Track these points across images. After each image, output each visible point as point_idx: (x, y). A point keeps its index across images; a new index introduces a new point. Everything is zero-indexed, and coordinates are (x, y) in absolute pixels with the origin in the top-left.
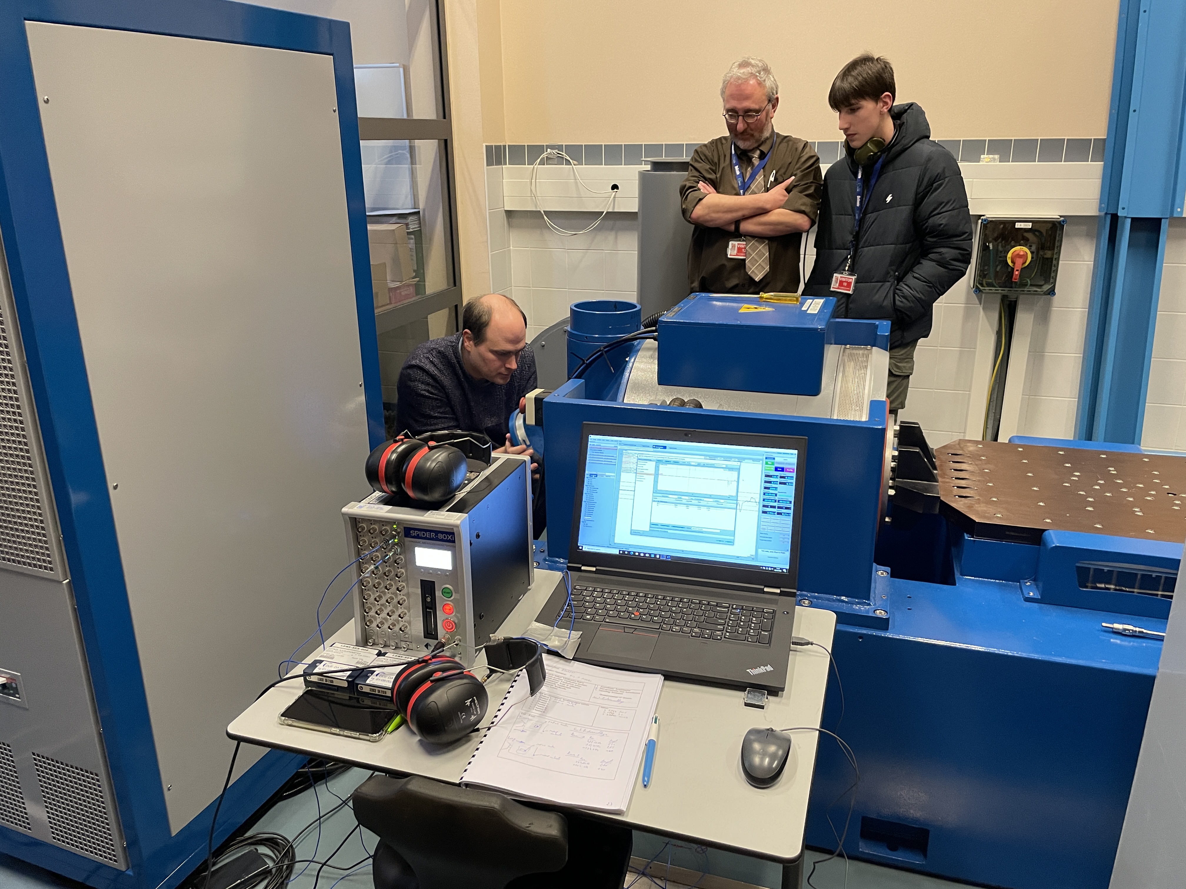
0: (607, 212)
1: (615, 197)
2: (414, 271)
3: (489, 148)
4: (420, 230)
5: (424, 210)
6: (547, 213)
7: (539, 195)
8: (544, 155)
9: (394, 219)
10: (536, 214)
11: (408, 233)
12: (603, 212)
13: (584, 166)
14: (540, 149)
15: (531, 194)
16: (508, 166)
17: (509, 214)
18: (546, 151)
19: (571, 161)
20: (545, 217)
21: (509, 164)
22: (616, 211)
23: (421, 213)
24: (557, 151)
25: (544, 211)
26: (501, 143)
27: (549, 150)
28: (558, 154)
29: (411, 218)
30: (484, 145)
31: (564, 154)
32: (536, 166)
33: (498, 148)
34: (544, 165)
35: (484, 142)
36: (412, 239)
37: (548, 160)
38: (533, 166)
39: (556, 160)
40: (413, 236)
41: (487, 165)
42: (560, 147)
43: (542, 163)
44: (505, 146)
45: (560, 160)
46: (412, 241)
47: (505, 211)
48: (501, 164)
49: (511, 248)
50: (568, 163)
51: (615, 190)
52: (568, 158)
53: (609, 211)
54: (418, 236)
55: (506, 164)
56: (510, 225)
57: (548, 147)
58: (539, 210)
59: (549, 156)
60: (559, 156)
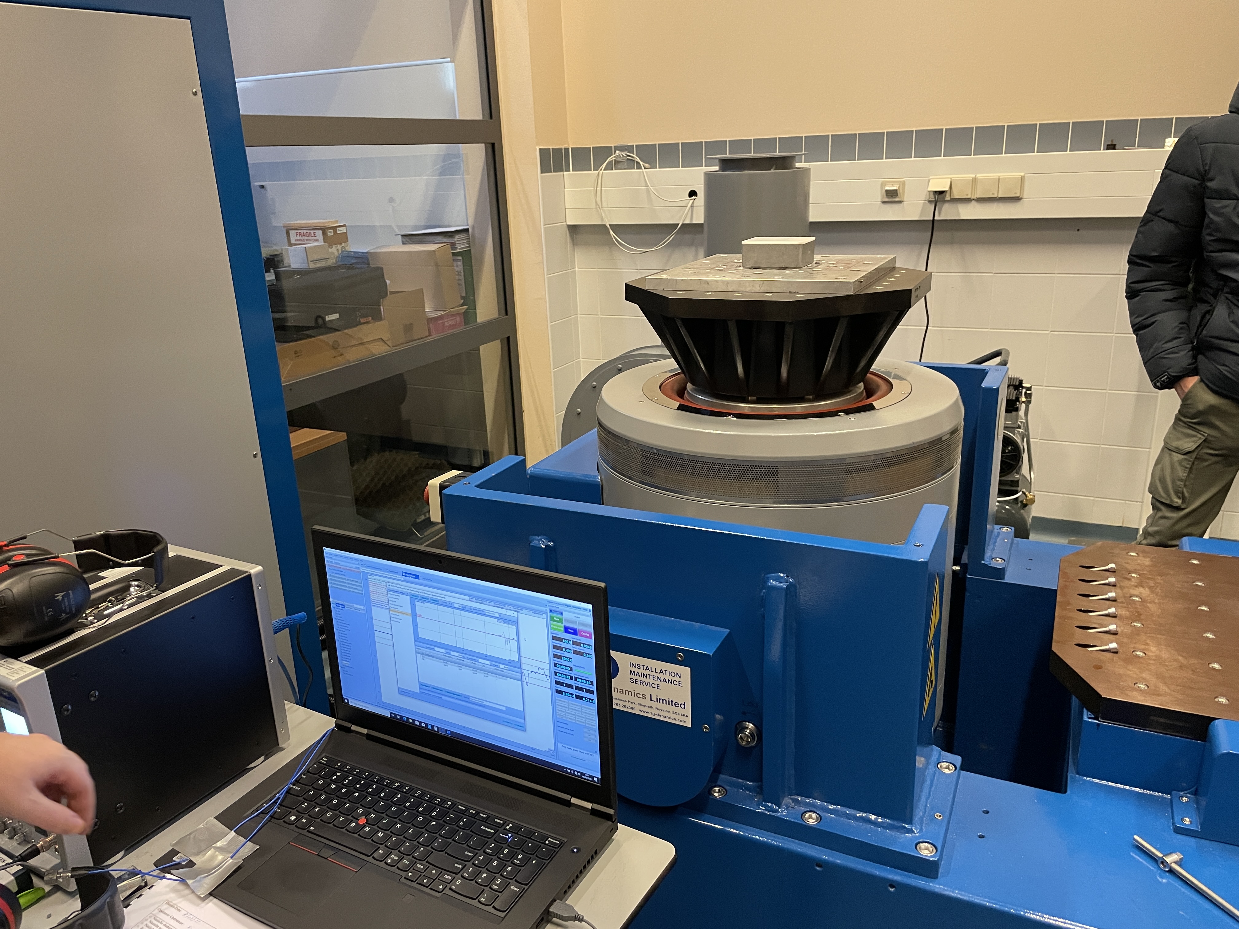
0: (683, 225)
1: (692, 206)
2: (462, 298)
3: (544, 153)
4: (470, 250)
5: (473, 227)
6: (614, 227)
7: (605, 205)
8: (612, 158)
9: (439, 238)
10: (601, 229)
11: (454, 254)
12: (678, 224)
13: (658, 169)
14: (608, 151)
15: (596, 206)
16: (571, 172)
17: (574, 229)
18: (615, 154)
19: (641, 163)
20: (611, 232)
21: (573, 171)
22: (694, 222)
23: (470, 230)
24: (626, 152)
25: (610, 225)
26: (562, 145)
27: (617, 152)
28: (628, 156)
29: (457, 237)
30: (538, 148)
31: (634, 156)
32: (601, 172)
33: (557, 151)
34: (612, 169)
35: (537, 145)
36: (459, 260)
37: (617, 164)
38: (597, 172)
39: (626, 164)
40: (460, 258)
41: (542, 172)
42: (630, 148)
43: (609, 167)
44: (567, 150)
45: (631, 164)
46: (460, 263)
47: (569, 226)
48: (562, 171)
49: (577, 269)
50: (639, 167)
51: (694, 197)
52: (639, 160)
53: (685, 222)
54: (466, 256)
55: (569, 171)
56: (574, 243)
57: (616, 148)
58: (604, 223)
59: (618, 159)
60: (628, 159)
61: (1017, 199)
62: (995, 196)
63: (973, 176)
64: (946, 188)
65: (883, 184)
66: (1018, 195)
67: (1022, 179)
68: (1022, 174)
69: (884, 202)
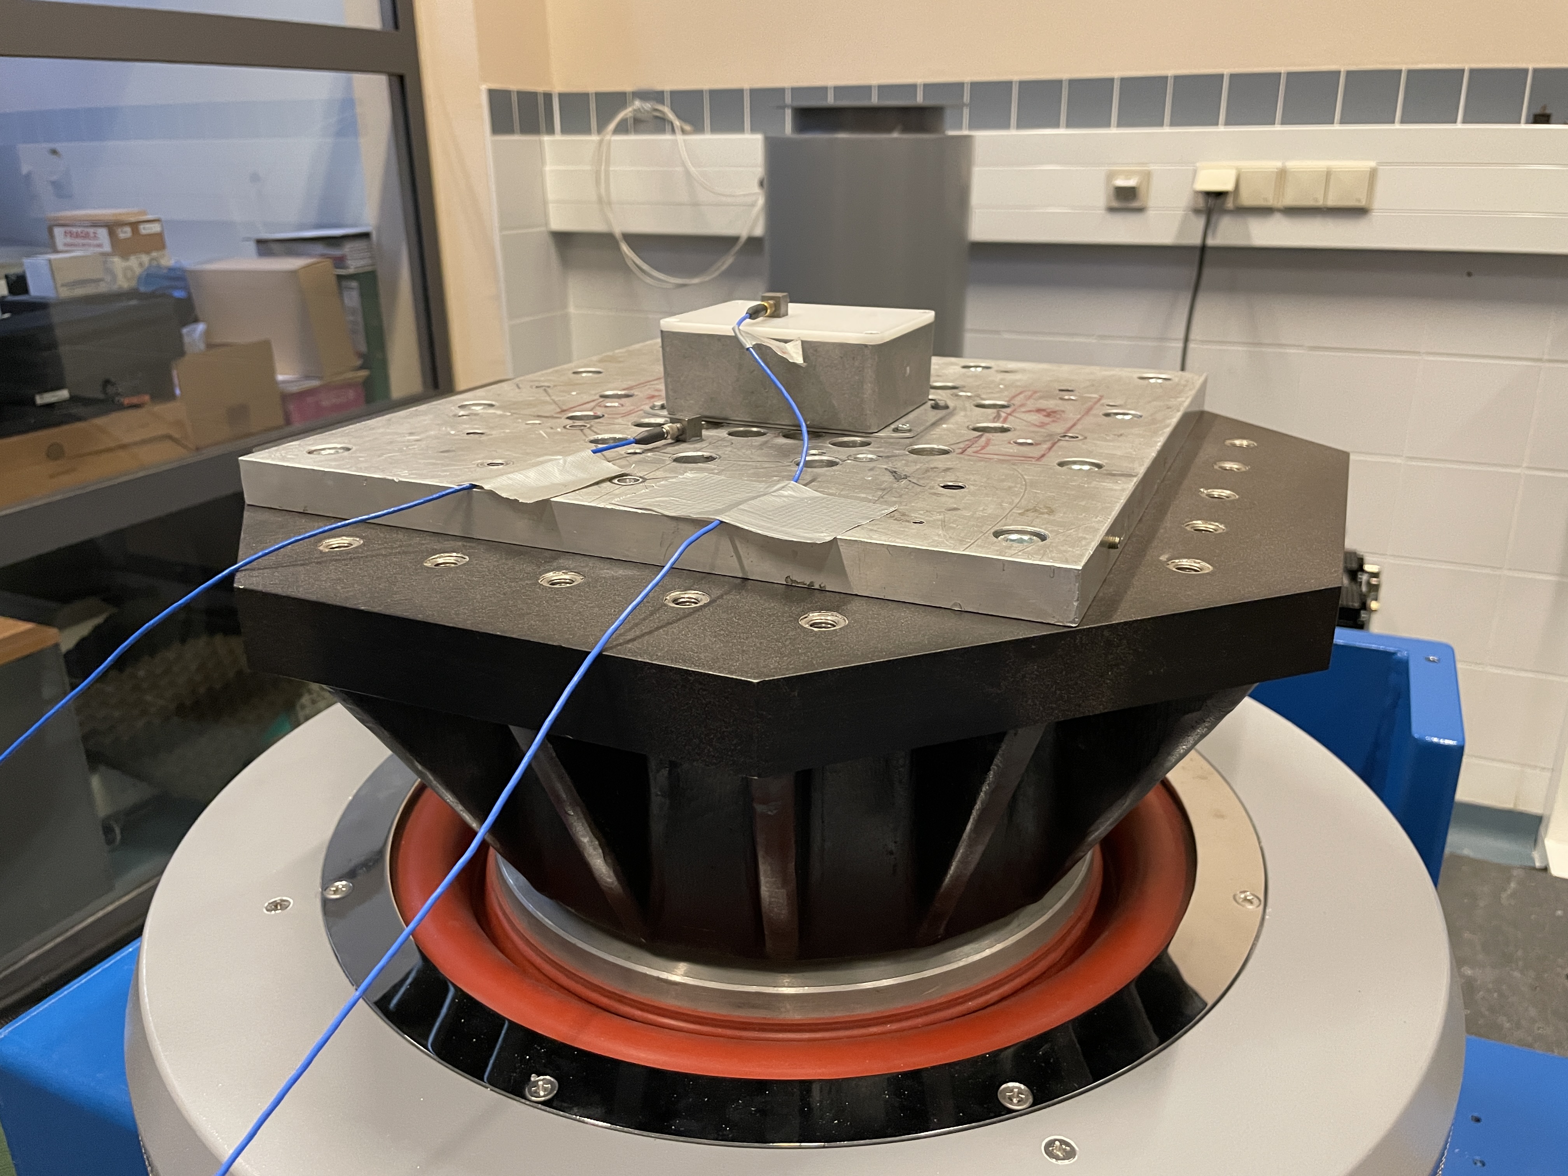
0: (746, 238)
2: (361, 355)
3: (498, 97)
4: (373, 271)
5: (379, 229)
6: (631, 238)
7: (613, 198)
8: (626, 113)
10: (607, 241)
11: (340, 278)
12: (740, 237)
13: (707, 136)
14: (620, 99)
15: (599, 201)
16: (558, 136)
17: (562, 239)
18: (631, 105)
19: (678, 124)
20: (625, 248)
21: (562, 133)
23: (374, 236)
24: (651, 103)
25: (622, 234)
26: (538, 86)
27: (636, 101)
28: (656, 109)
29: (348, 246)
30: (484, 87)
31: (666, 110)
32: (606, 138)
33: (527, 97)
34: (628, 133)
35: (483, 82)
36: (352, 289)
37: (637, 124)
38: (600, 137)
39: (651, 124)
40: (354, 284)
41: (494, 133)
42: (657, 96)
43: (622, 129)
44: (548, 96)
45: (660, 124)
46: (353, 294)
47: (553, 233)
48: (538, 133)
49: (571, 309)
50: (673, 131)
52: (673, 118)
54: (367, 282)
55: (554, 133)
56: (565, 263)
57: (634, 95)
58: (611, 231)
59: (639, 115)
60: (656, 117)
61: (1359, 212)
62: (1320, 203)
63: (1278, 164)
64: (1229, 186)
65: (1111, 176)
66: (1363, 203)
67: (1373, 174)
68: (1372, 164)
69: (1111, 210)
